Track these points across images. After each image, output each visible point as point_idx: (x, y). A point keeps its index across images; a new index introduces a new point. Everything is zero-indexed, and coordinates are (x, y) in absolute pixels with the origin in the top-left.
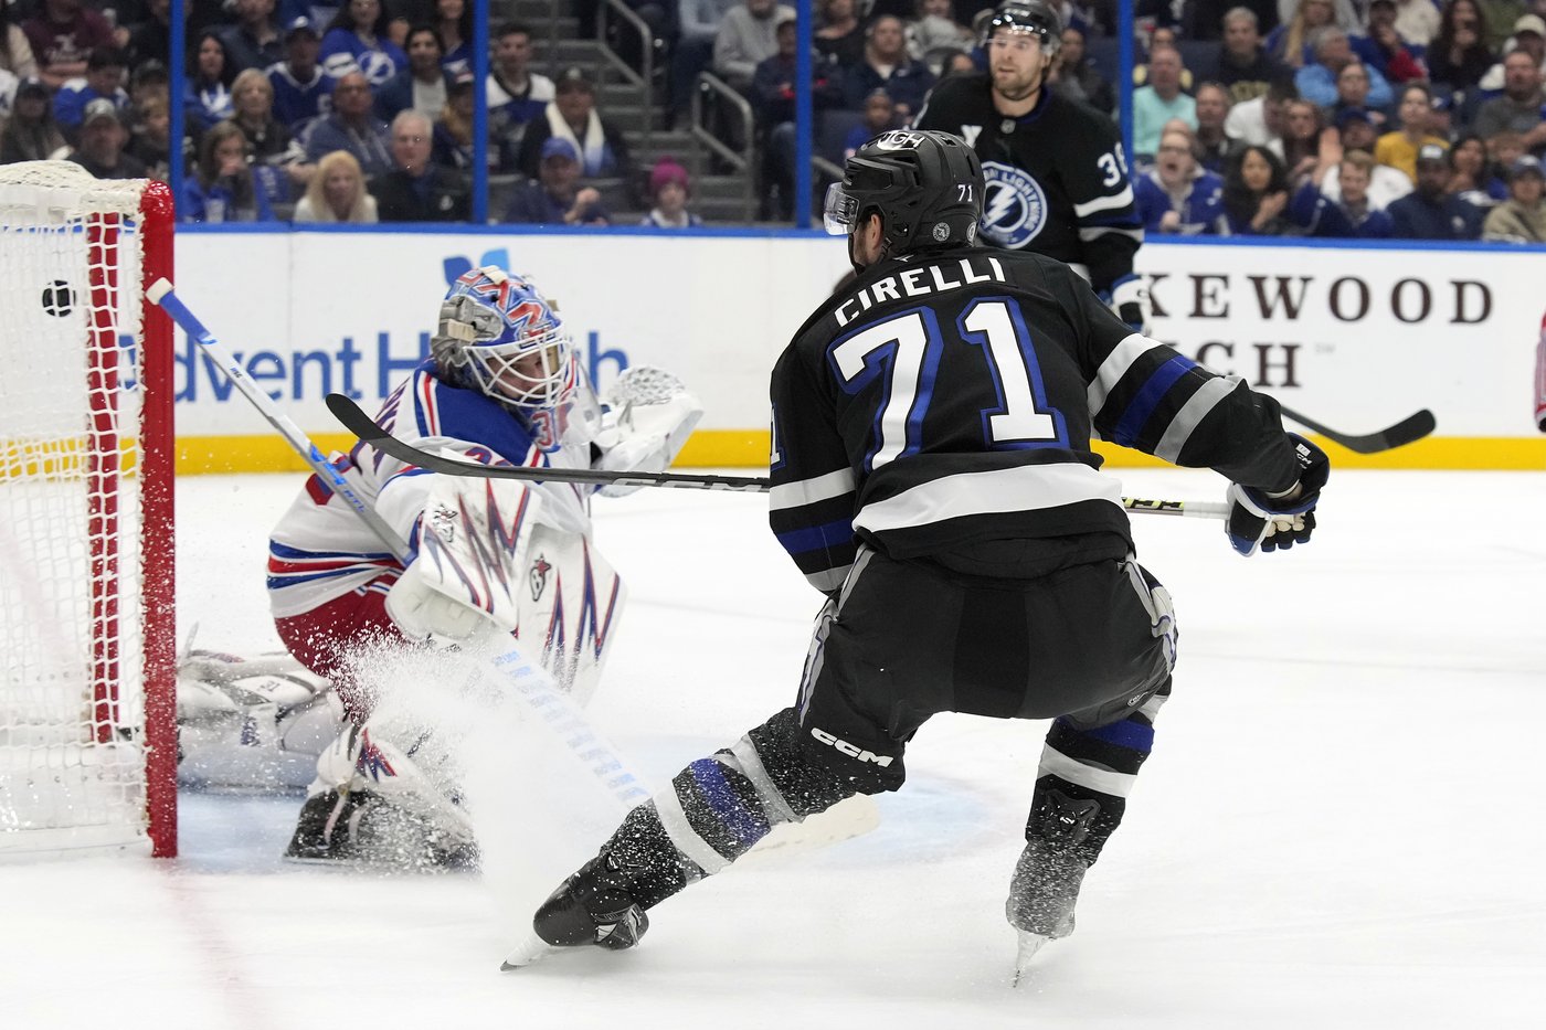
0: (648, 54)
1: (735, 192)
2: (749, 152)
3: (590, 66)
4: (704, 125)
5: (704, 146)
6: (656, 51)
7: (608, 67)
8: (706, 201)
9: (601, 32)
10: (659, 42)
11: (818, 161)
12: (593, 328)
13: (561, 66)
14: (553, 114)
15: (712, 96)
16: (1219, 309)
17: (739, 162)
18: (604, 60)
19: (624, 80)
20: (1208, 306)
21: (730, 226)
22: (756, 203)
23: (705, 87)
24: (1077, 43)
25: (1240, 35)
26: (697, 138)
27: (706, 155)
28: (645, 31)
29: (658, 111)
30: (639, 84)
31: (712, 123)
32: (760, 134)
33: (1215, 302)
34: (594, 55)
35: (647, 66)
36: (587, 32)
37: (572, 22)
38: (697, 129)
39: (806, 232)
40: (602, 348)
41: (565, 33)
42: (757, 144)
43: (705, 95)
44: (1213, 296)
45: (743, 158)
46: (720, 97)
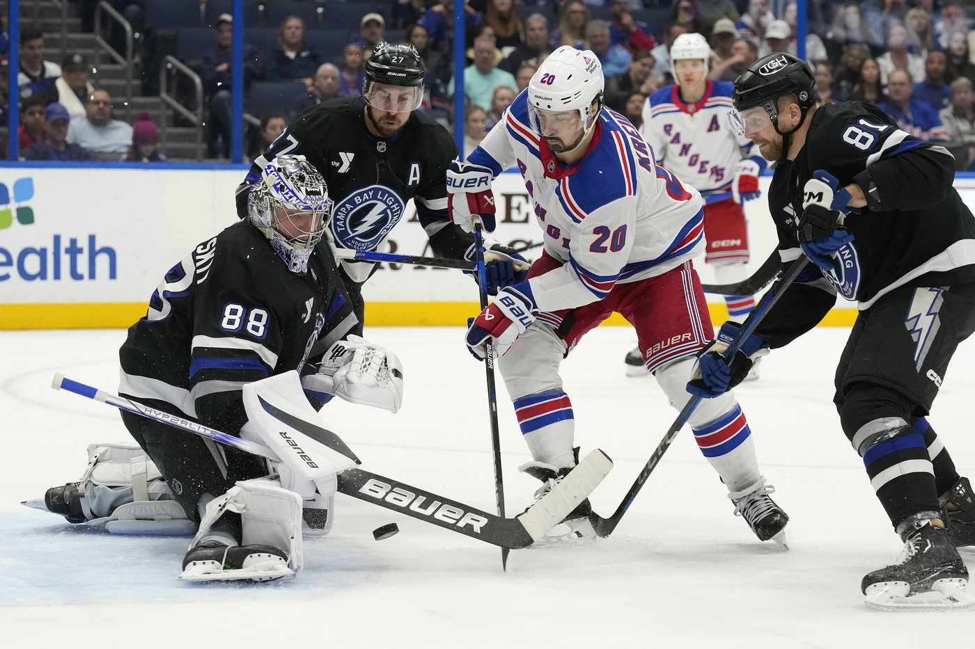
0: (130, 43)
1: (191, 138)
2: (200, 111)
3: (89, 51)
4: (168, 91)
5: (168, 106)
6: (135, 40)
7: (102, 52)
8: (171, 145)
9: (97, 27)
10: (137, 35)
11: (248, 116)
12: (92, 233)
13: (69, 51)
14: (61, 85)
15: (174, 72)
16: (522, 217)
17: (193, 118)
18: (100, 47)
19: (113, 61)
20: (515, 215)
21: (187, 161)
22: (205, 146)
23: (169, 66)
24: (424, 36)
25: (538, 32)
26: (164, 101)
27: (170, 112)
28: (128, 27)
29: (137, 82)
30: (123, 63)
31: (174, 91)
32: (207, 99)
33: (520, 212)
34: (93, 44)
35: (129, 52)
36: (87, 27)
37: (78, 21)
38: (164, 95)
39: (239, 165)
40: (98, 247)
41: (72, 29)
42: (205, 105)
43: (169, 71)
44: (518, 208)
45: (196, 115)
46: (180, 72)
